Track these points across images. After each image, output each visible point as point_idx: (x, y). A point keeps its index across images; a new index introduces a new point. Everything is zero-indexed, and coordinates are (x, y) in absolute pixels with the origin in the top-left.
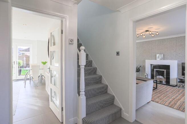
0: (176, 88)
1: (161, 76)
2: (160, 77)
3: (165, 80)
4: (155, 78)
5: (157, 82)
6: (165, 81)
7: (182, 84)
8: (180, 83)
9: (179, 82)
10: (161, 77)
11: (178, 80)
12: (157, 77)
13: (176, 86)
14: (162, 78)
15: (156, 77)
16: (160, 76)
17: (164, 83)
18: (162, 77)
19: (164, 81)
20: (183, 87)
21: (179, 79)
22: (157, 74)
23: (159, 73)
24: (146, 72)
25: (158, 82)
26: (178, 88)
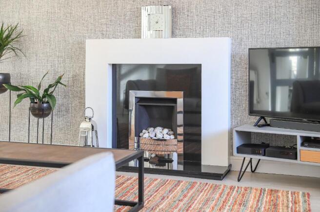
0: (228, 182)
1: (164, 127)
2: (160, 136)
3: (181, 151)
4: (133, 142)
5: (141, 164)
6: (179, 155)
9: (240, 151)
10: (161, 132)
11: (237, 142)
12: (146, 135)
13: (229, 172)
14: (167, 137)
15: (138, 135)
16: (159, 130)
17: (175, 166)
18: (166, 131)
19: (175, 157)
20: (253, 172)
21: (239, 132)
22: (145, 118)
23: (151, 117)
25: (147, 165)
26: (239, 180)
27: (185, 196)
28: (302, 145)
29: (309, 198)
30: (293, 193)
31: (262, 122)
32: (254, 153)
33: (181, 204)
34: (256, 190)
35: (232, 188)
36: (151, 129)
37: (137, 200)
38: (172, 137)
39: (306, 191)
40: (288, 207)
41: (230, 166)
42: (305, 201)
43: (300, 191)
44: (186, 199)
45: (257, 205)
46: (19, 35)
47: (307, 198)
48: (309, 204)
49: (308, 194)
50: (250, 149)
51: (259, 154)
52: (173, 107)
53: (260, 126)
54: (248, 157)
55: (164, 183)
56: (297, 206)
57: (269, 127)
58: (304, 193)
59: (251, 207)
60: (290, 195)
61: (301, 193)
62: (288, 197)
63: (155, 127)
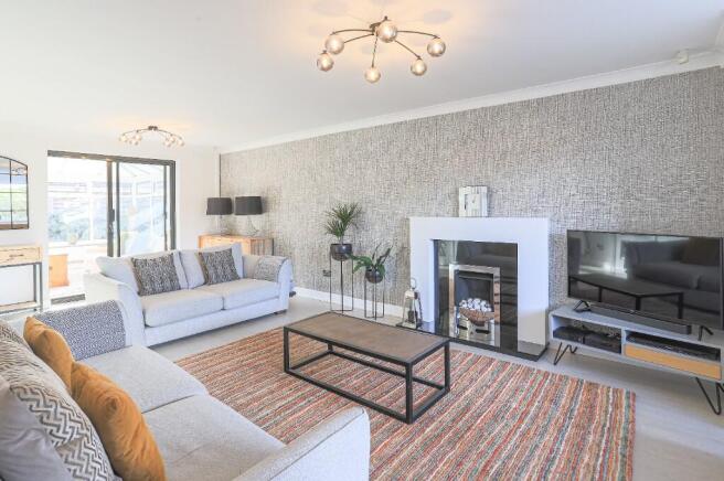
1: (482, 299)
2: (477, 307)
3: (498, 319)
6: (496, 323)
7: (570, 343)
8: (559, 341)
9: (556, 334)
10: (479, 305)
11: (553, 326)
12: (465, 304)
13: (545, 352)
14: (485, 309)
15: (457, 304)
16: (477, 301)
17: (493, 338)
18: (484, 303)
20: (573, 352)
21: (555, 317)
22: (464, 288)
23: (470, 288)
24: (413, 284)
26: (555, 364)
27: (495, 381)
28: (628, 338)
29: (634, 400)
30: (615, 391)
31: (583, 306)
32: (571, 339)
33: (489, 391)
34: (573, 380)
35: (546, 375)
36: (470, 300)
37: (443, 383)
38: (490, 310)
39: (633, 389)
40: (606, 412)
41: (548, 344)
42: (629, 406)
43: (625, 388)
44: (495, 385)
45: (571, 405)
46: (359, 212)
47: (631, 402)
48: (633, 411)
49: (634, 395)
50: (567, 335)
51: (577, 341)
52: (489, 282)
53: (578, 311)
54: (565, 343)
55: (476, 360)
56: (618, 412)
57: (589, 313)
58: (628, 393)
59: (564, 407)
60: (611, 393)
61: (625, 392)
62: (608, 396)
63: (473, 298)
